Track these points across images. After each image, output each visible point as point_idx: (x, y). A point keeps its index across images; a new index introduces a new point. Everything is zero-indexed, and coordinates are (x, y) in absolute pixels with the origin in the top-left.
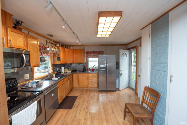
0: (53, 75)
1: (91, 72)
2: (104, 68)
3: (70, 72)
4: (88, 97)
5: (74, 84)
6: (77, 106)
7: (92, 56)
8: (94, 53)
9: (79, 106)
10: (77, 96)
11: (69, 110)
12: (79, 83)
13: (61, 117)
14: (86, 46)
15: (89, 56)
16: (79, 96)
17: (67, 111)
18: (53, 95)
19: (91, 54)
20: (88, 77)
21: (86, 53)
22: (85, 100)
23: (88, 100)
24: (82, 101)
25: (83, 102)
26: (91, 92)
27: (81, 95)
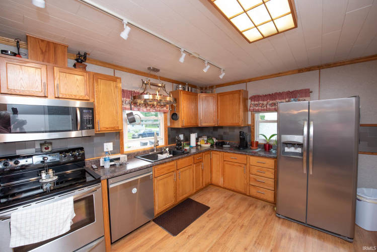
0: (165, 150)
1: (262, 154)
2: (300, 145)
3: (208, 145)
4: (233, 223)
5: (214, 175)
6: (191, 235)
7: (268, 107)
8: (275, 99)
9: (195, 238)
10: (208, 208)
11: (170, 235)
12: (223, 175)
13: (145, 244)
14: (250, 80)
15: (257, 108)
16: (214, 209)
17: (165, 235)
18: (134, 190)
19: (265, 103)
20: (248, 165)
21: (249, 101)
22: (220, 226)
23: (228, 232)
24: (211, 225)
25: (212, 230)
26: (251, 208)
27: (219, 209)
